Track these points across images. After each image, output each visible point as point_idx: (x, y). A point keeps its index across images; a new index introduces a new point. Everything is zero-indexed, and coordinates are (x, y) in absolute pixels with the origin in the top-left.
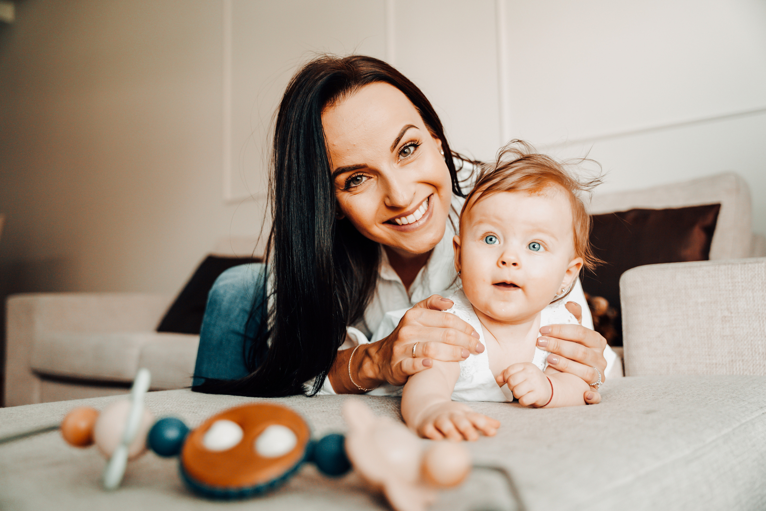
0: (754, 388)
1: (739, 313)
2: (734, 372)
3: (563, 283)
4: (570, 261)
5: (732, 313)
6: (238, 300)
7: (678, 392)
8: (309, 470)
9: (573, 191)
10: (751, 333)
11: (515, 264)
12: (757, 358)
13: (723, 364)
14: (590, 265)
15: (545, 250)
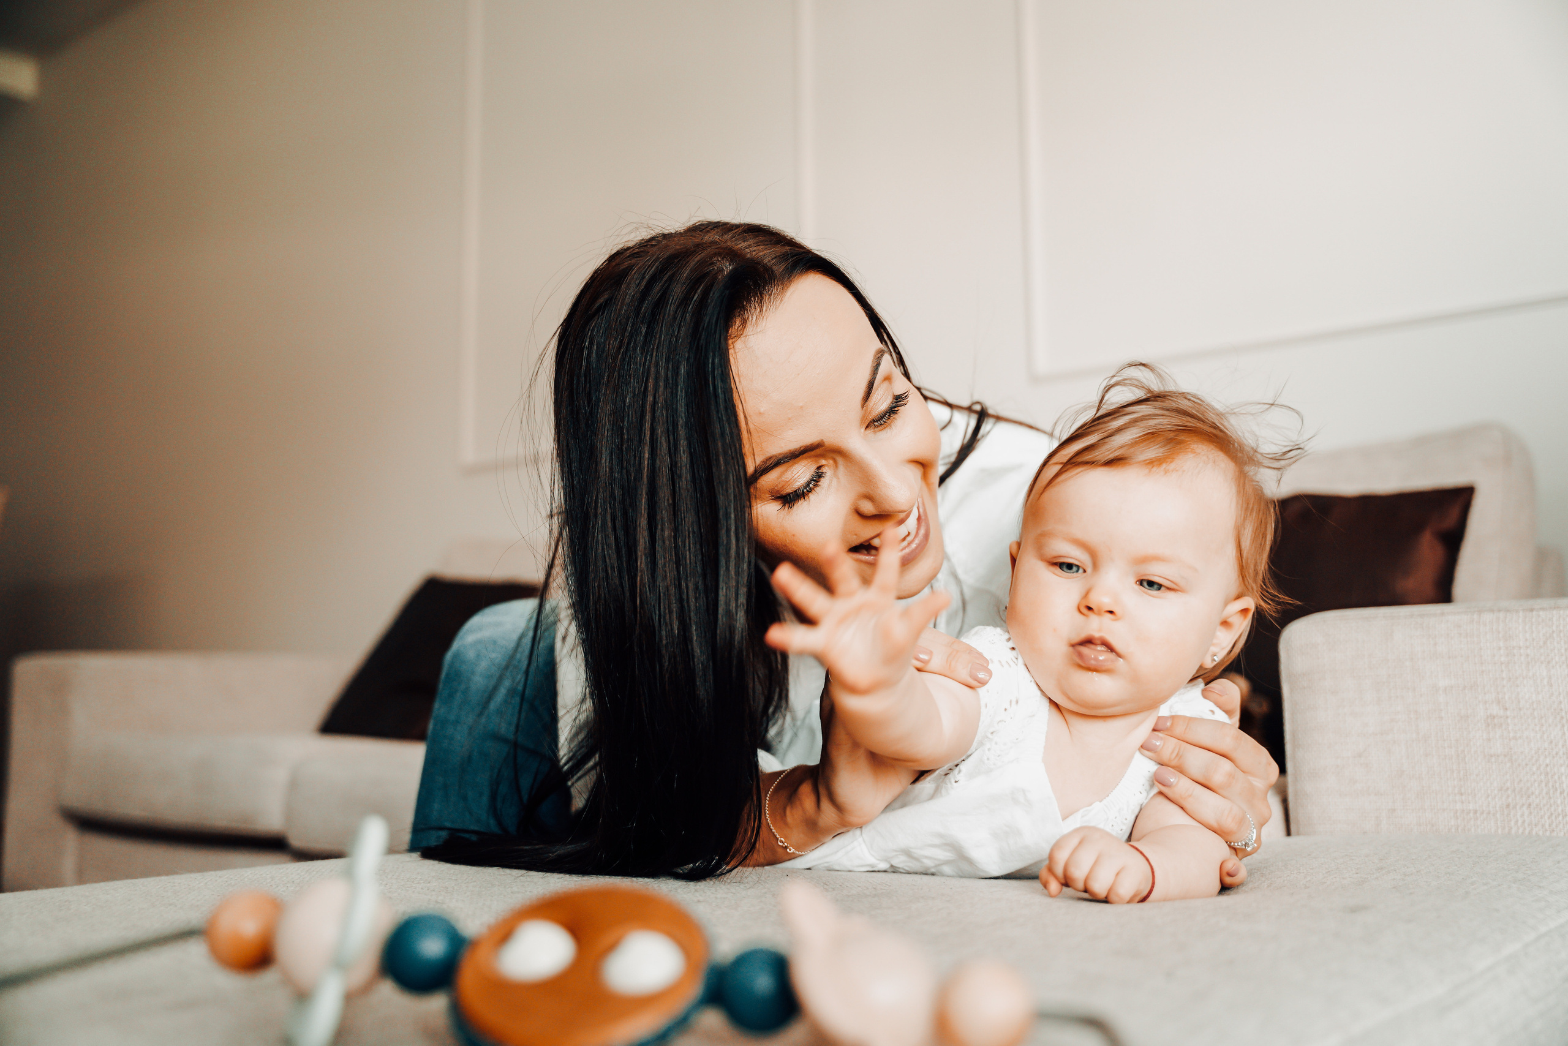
0: (1559, 862)
1: (1520, 709)
2: (1511, 828)
3: (1213, 645)
4: (1229, 603)
5: (1506, 709)
7: (1407, 868)
8: (712, 1020)
9: (1245, 467)
10: (1545, 749)
11: (1110, 612)
12: (1559, 802)
13: (1489, 813)
14: (1269, 609)
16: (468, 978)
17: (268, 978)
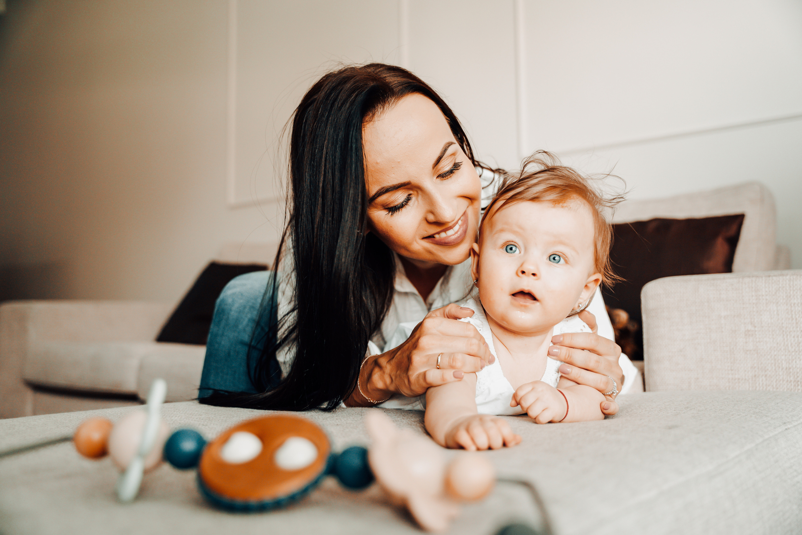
0: (778, 404)
1: (762, 327)
2: (757, 387)
3: (581, 298)
4: (589, 276)
5: (755, 327)
6: (247, 310)
7: (701, 407)
8: (331, 483)
9: (596, 206)
10: (774, 347)
11: (534, 275)
12: (781, 374)
13: (746, 379)
14: (609, 282)
15: (565, 263)
16: (206, 462)
17: (106, 462)
